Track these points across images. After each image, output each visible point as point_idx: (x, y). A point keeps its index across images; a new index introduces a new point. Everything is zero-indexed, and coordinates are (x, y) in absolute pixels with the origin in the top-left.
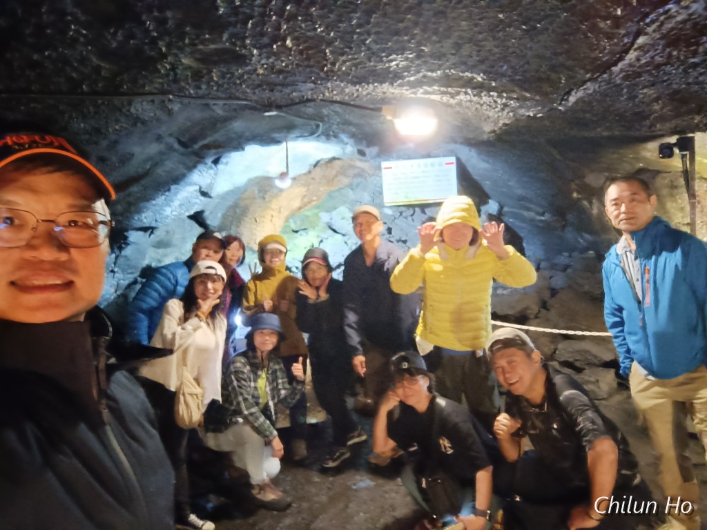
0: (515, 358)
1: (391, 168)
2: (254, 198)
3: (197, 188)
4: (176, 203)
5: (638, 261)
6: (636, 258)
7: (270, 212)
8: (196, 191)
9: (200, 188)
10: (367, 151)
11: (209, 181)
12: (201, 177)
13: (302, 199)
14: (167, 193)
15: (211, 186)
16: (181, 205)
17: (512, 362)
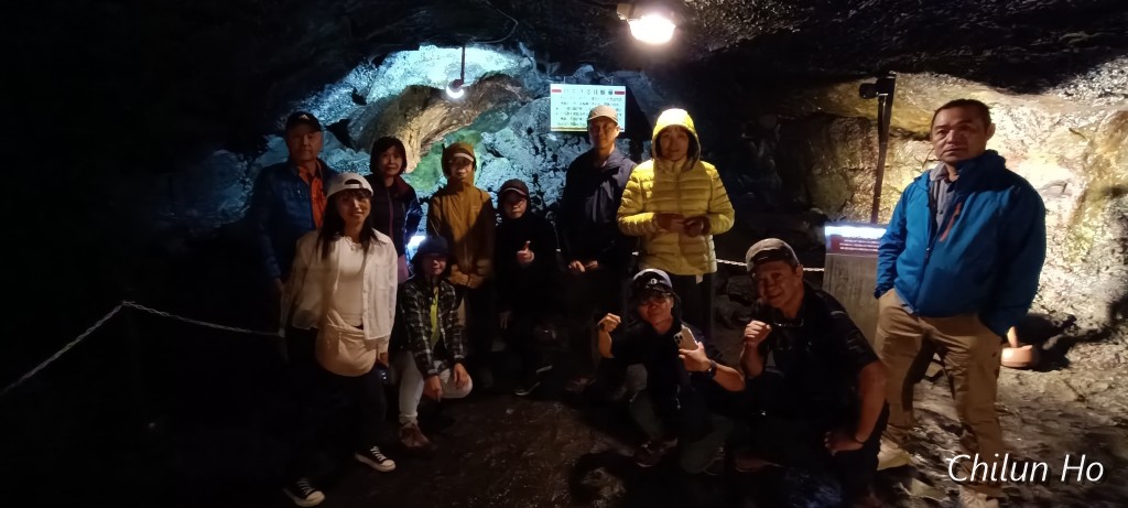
0: (782, 272)
1: (559, 91)
2: (396, 115)
3: (351, 90)
4: (326, 107)
5: (951, 194)
6: (949, 191)
7: (409, 132)
8: (348, 93)
9: (355, 90)
10: (548, 66)
11: (365, 84)
12: (357, 79)
13: (441, 122)
14: (319, 93)
15: (367, 90)
16: (330, 109)
17: (778, 275)
